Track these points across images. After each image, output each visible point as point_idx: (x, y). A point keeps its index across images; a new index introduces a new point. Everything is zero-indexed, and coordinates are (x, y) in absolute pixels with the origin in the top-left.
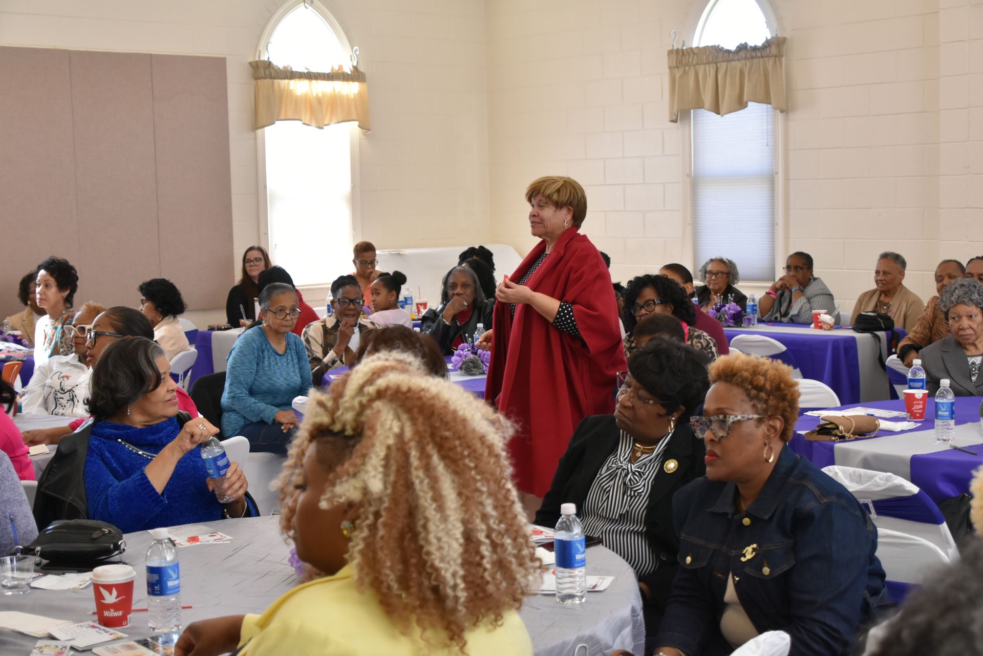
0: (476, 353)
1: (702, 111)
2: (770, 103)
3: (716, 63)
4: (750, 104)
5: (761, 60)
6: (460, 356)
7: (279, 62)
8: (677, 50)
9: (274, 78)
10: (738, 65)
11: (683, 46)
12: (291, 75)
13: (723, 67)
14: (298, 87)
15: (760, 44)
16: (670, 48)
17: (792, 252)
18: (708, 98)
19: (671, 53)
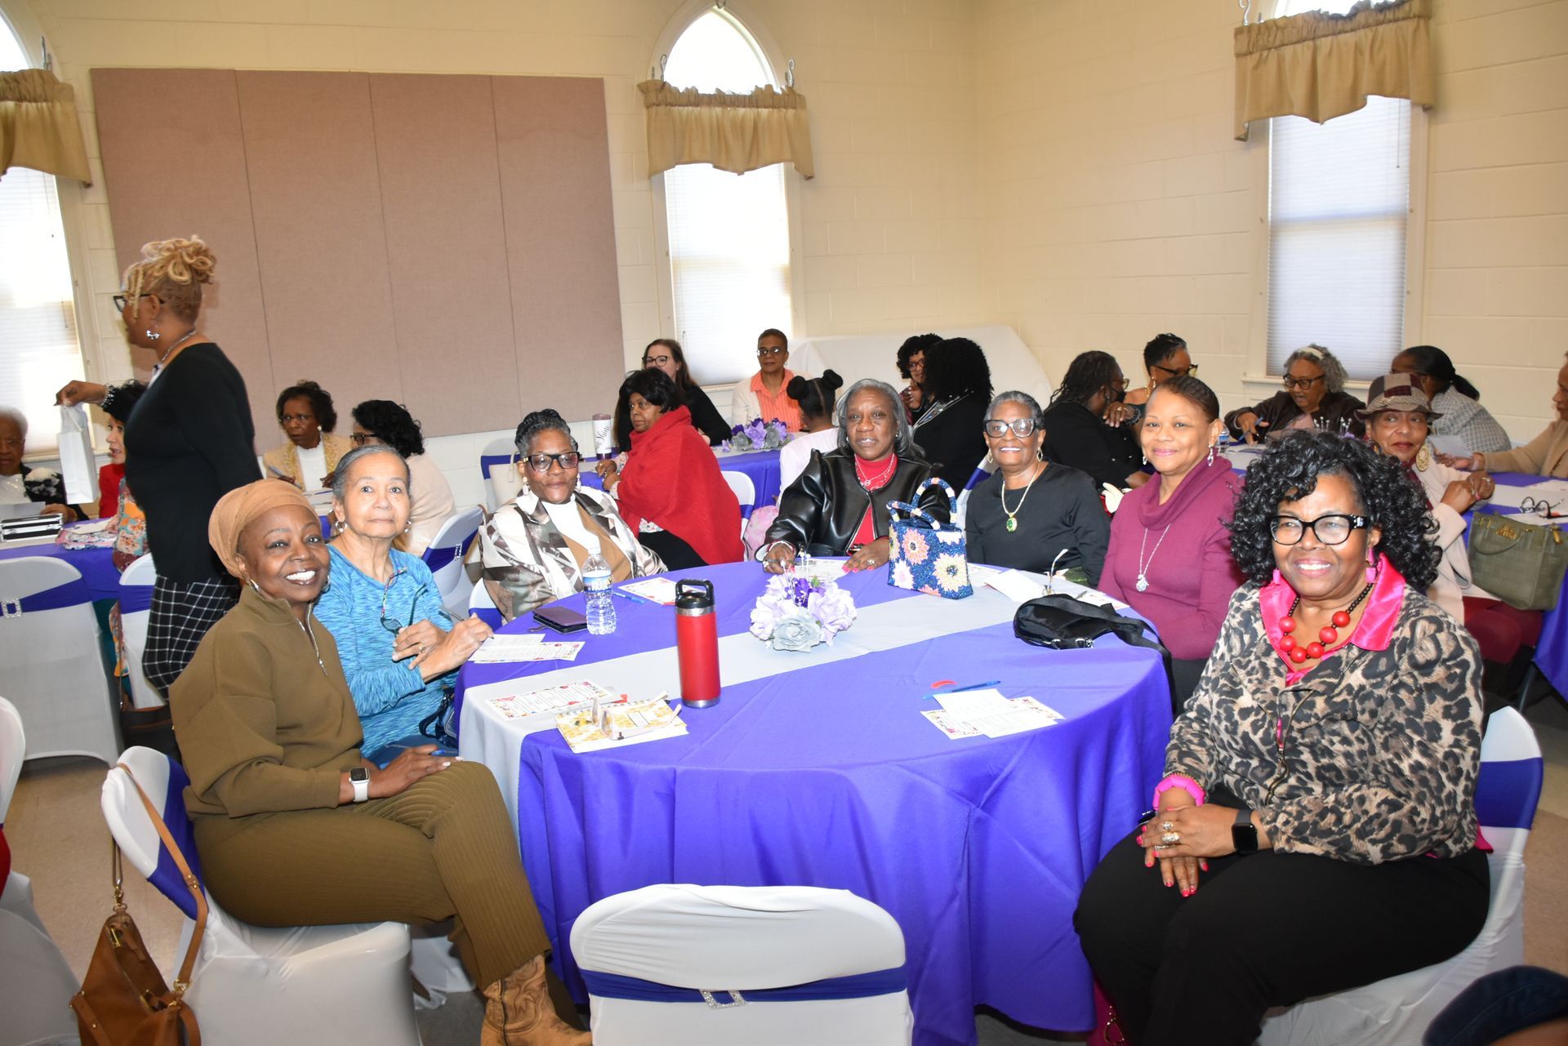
1: (1289, 119)
2: (1405, 96)
3: (1315, 37)
4: (1372, 99)
5: (1394, 25)
8: (1250, 28)
9: (671, 106)
10: (1351, 38)
11: (1260, 19)
12: (696, 100)
13: (1325, 42)
16: (1239, 25)
18: (1298, 91)
19: (1239, 32)
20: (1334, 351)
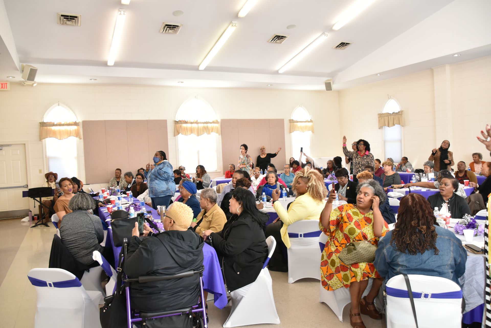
0: (332, 176)
1: (385, 126)
2: (400, 124)
3: (388, 116)
4: (396, 125)
5: (398, 115)
6: (329, 177)
7: (295, 119)
8: (380, 114)
9: (294, 123)
10: (393, 117)
12: (297, 122)
13: (390, 117)
14: (299, 124)
15: (397, 112)
16: (378, 113)
17: (403, 156)
18: (387, 124)
19: (378, 114)
20: (392, 158)
